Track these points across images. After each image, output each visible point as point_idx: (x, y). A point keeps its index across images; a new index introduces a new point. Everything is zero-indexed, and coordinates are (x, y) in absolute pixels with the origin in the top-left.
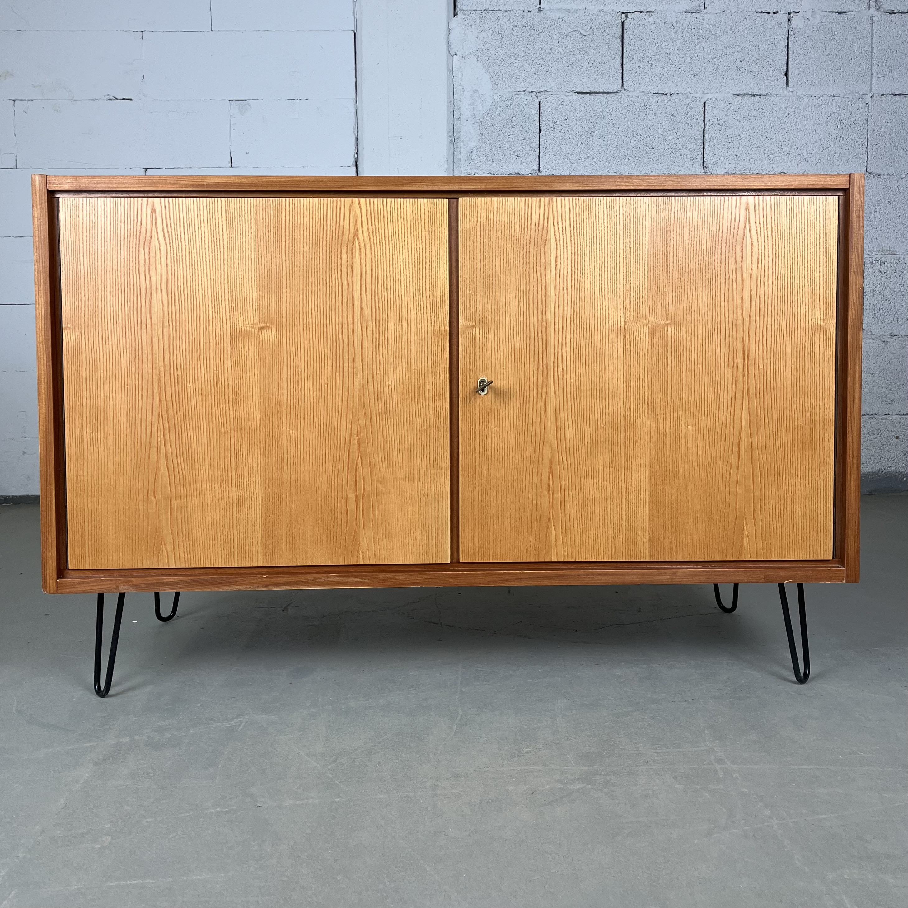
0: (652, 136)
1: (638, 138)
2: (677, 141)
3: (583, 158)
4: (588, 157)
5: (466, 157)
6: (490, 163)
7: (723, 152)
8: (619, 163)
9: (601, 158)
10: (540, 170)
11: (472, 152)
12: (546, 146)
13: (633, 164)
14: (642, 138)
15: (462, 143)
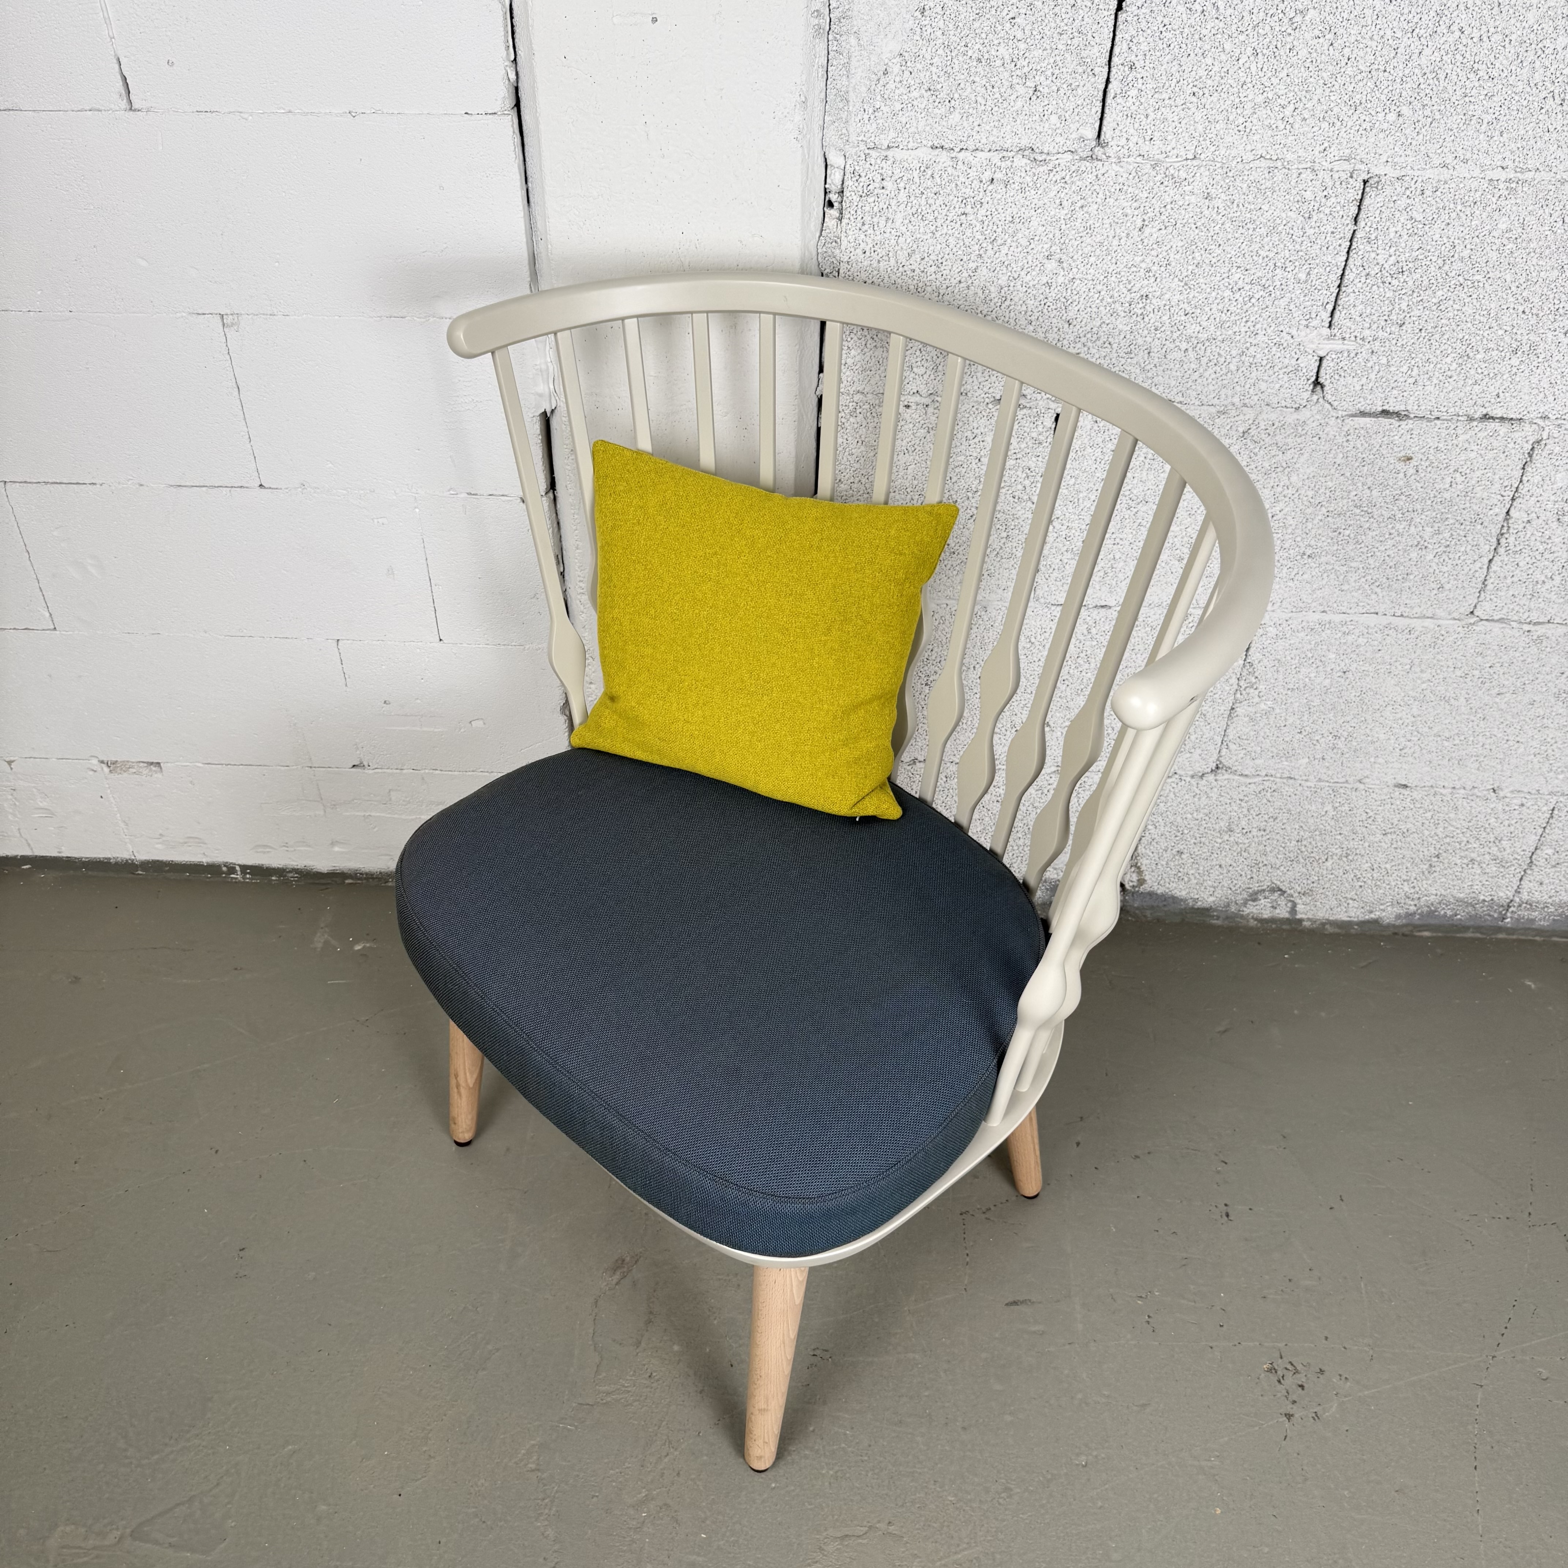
4: (1267, 102)
6: (942, 111)
11: (886, 73)
12: (1133, 58)
15: (853, 41)
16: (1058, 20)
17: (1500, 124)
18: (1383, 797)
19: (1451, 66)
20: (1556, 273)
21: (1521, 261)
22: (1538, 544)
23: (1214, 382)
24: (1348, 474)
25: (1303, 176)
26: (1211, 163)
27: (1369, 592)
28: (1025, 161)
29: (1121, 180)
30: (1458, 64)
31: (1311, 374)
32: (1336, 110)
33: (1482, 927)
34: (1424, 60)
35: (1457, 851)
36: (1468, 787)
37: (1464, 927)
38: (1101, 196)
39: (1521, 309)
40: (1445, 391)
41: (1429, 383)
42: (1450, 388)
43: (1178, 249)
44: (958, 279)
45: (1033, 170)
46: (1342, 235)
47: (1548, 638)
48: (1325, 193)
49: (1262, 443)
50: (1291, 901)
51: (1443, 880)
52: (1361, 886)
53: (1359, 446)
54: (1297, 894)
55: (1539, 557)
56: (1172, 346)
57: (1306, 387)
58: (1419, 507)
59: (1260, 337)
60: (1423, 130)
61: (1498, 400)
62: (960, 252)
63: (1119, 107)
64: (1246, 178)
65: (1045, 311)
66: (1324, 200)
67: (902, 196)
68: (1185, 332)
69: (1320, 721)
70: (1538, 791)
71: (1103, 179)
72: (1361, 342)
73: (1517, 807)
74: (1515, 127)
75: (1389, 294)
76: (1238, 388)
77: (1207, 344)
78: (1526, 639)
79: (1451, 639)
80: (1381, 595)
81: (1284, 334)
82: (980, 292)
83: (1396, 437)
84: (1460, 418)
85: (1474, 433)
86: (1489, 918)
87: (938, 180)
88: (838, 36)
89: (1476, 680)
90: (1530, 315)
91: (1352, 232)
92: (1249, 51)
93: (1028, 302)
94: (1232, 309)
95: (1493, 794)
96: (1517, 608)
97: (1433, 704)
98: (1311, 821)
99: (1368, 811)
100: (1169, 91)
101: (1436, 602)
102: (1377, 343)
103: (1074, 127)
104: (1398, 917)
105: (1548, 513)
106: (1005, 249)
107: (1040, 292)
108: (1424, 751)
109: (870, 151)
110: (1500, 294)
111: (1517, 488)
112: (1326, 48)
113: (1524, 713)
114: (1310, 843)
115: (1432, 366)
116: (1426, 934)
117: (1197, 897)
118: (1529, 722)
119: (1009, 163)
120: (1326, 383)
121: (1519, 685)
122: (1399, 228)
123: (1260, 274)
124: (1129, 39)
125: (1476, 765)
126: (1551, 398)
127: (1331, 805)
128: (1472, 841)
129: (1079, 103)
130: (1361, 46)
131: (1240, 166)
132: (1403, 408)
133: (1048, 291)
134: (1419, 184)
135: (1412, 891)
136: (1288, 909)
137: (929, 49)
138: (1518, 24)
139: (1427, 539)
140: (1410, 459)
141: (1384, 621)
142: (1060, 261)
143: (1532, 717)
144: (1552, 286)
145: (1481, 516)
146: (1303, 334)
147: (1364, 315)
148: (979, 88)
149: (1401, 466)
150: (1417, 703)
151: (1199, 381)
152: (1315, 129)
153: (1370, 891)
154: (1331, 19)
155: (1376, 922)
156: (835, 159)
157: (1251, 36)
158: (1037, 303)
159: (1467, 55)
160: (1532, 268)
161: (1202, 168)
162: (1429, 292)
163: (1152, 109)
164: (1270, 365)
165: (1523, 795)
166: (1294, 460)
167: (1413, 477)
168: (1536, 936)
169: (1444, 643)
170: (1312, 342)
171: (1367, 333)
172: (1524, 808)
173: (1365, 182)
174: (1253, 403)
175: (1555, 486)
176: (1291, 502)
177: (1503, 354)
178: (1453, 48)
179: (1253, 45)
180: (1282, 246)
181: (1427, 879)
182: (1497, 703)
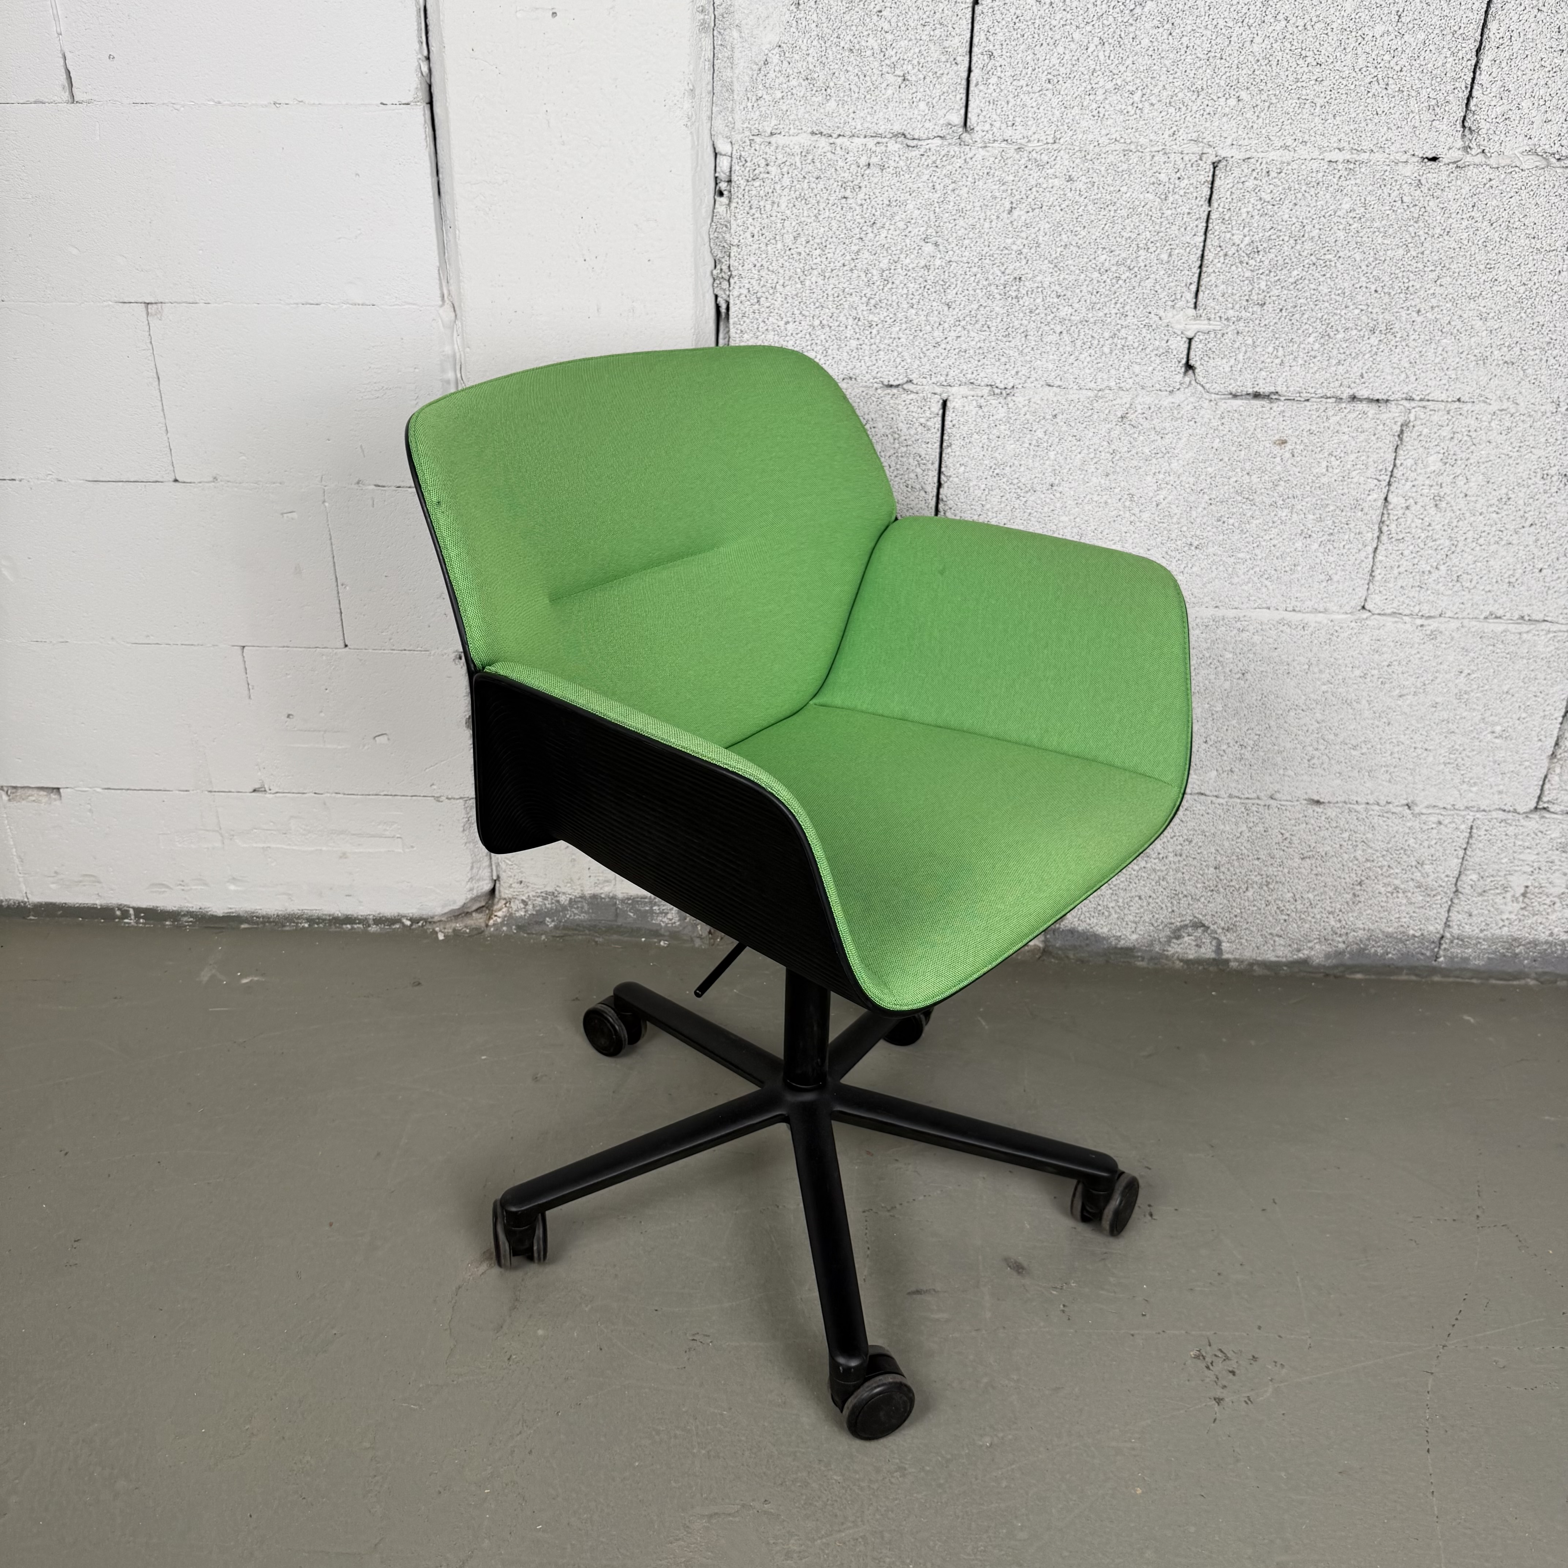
0: (1323, 25)
1: (1278, 28)
2: (1397, 43)
3: (1100, 92)
4: (1117, 88)
5: (747, 78)
6: (819, 98)
7: (1535, 82)
8: (1208, 110)
9: (1156, 91)
10: (968, 124)
11: (766, 62)
12: (991, 47)
13: (1248, 116)
14: (1290, 29)
15: (735, 34)
16: (921, 12)
17: (1332, 108)
18: (1297, 815)
19: (1280, 53)
20: (1401, 251)
21: (1367, 240)
22: (1420, 531)
23: (1089, 366)
24: (1226, 459)
25: (1156, 158)
26: (1069, 147)
27: (1259, 585)
28: (898, 146)
29: (987, 164)
30: (1287, 51)
31: (1182, 356)
32: (1180, 95)
33: (1416, 967)
34: (1255, 48)
35: (1380, 877)
36: (1383, 803)
37: (1397, 968)
38: (970, 179)
39: (1373, 288)
40: (1311, 371)
41: (1294, 363)
42: (1316, 369)
43: (1046, 230)
44: (842, 262)
45: (906, 155)
46: (1198, 216)
47: (1441, 632)
48: (1178, 175)
49: (1141, 427)
50: (1215, 938)
51: (1369, 912)
52: (1285, 920)
53: (1234, 429)
54: (1220, 931)
55: (1422, 545)
56: (1047, 328)
57: (1178, 369)
58: (1298, 493)
59: (1129, 319)
60: (1262, 114)
61: (1363, 380)
62: (843, 236)
63: (982, 94)
64: (1103, 160)
65: (925, 294)
66: (1177, 182)
67: (786, 181)
68: (1058, 314)
69: (1225, 728)
70: (1453, 805)
71: (971, 163)
72: (1226, 322)
73: (1434, 826)
74: (1346, 110)
75: (1248, 274)
76: (1113, 372)
77: (1080, 326)
78: (1420, 634)
79: (1346, 635)
80: (1271, 588)
81: (1152, 315)
82: (863, 275)
83: (1269, 420)
84: (1329, 400)
85: (1343, 415)
86: (1422, 957)
87: (818, 165)
88: (722, 31)
89: (1375, 679)
90: (1383, 294)
91: (1206, 213)
92: (1096, 40)
93: (909, 285)
94: (1102, 290)
95: (1408, 811)
96: (1407, 601)
97: (1336, 708)
98: (1226, 844)
99: (1283, 831)
100: (1026, 79)
101: (1325, 595)
102: (1241, 324)
103: (941, 113)
104: (1328, 956)
105: (1425, 498)
106: (884, 233)
107: (920, 274)
108: (1333, 762)
109: (754, 137)
110: (1352, 273)
111: (1392, 472)
112: (1165, 37)
113: (1428, 717)
114: (1229, 870)
115: (1296, 346)
116: (1359, 976)
117: (1119, 934)
118: (1435, 726)
119: (883, 148)
120: (1197, 365)
121: (1419, 685)
122: (1250, 209)
123: (1124, 255)
124: (986, 29)
125: (1388, 777)
126: (1413, 378)
127: (1245, 826)
128: (1393, 865)
129: (945, 90)
130: (1198, 35)
131: (1097, 149)
132: (1272, 389)
133: (926, 272)
134: (1264, 166)
135: (1339, 925)
136: (1214, 948)
137: (805, 41)
138: (1337, 13)
139: (1310, 526)
140: (1284, 442)
141: (1277, 616)
142: (936, 244)
143: (1437, 721)
144: (1399, 265)
145: (1361, 502)
146: (1170, 315)
147: (1226, 295)
148: (852, 77)
149: (1276, 450)
150: (1319, 707)
151: (1076, 364)
152: (1164, 114)
153: (1295, 925)
154: (1167, 10)
155: (1304, 962)
156: (723, 147)
157: (1096, 26)
158: (917, 286)
159: (1295, 43)
160: (1379, 247)
161: (1062, 152)
162: (1285, 271)
163: (1012, 96)
164: (1141, 347)
165: (1438, 811)
166: (1173, 446)
167: (1290, 462)
168: (1472, 978)
169: (1339, 640)
170: (1180, 323)
171: (1231, 313)
172: (1442, 826)
173: (1215, 166)
174: (1128, 387)
175: (1428, 470)
176: (1174, 489)
177: (1362, 333)
178: (1281, 37)
179: (1099, 35)
180: (1143, 227)
181: (1353, 911)
182: (1400, 707)
